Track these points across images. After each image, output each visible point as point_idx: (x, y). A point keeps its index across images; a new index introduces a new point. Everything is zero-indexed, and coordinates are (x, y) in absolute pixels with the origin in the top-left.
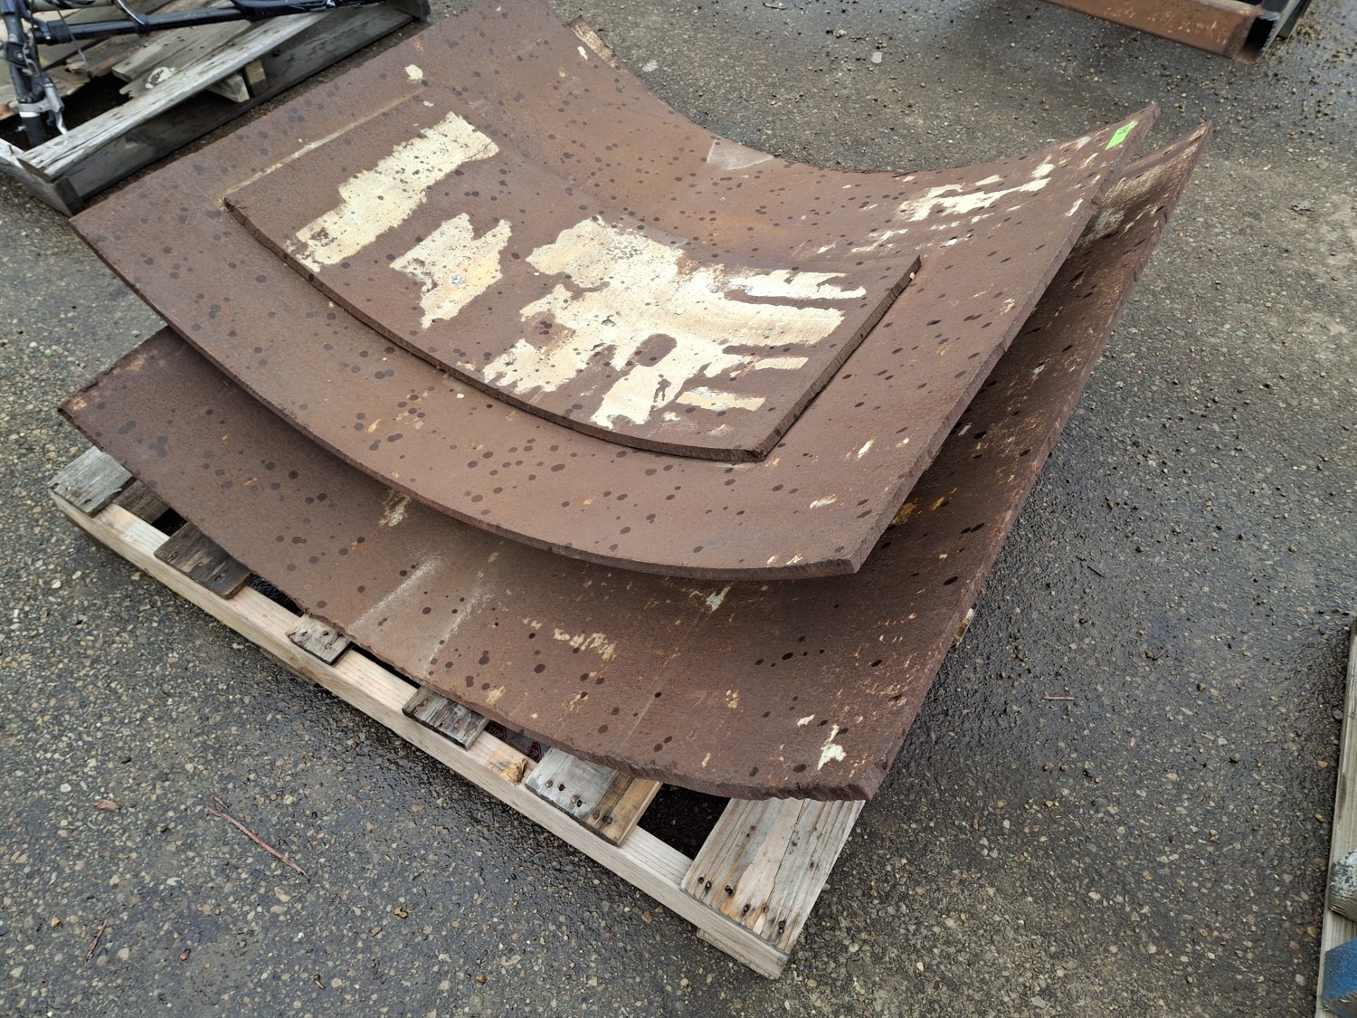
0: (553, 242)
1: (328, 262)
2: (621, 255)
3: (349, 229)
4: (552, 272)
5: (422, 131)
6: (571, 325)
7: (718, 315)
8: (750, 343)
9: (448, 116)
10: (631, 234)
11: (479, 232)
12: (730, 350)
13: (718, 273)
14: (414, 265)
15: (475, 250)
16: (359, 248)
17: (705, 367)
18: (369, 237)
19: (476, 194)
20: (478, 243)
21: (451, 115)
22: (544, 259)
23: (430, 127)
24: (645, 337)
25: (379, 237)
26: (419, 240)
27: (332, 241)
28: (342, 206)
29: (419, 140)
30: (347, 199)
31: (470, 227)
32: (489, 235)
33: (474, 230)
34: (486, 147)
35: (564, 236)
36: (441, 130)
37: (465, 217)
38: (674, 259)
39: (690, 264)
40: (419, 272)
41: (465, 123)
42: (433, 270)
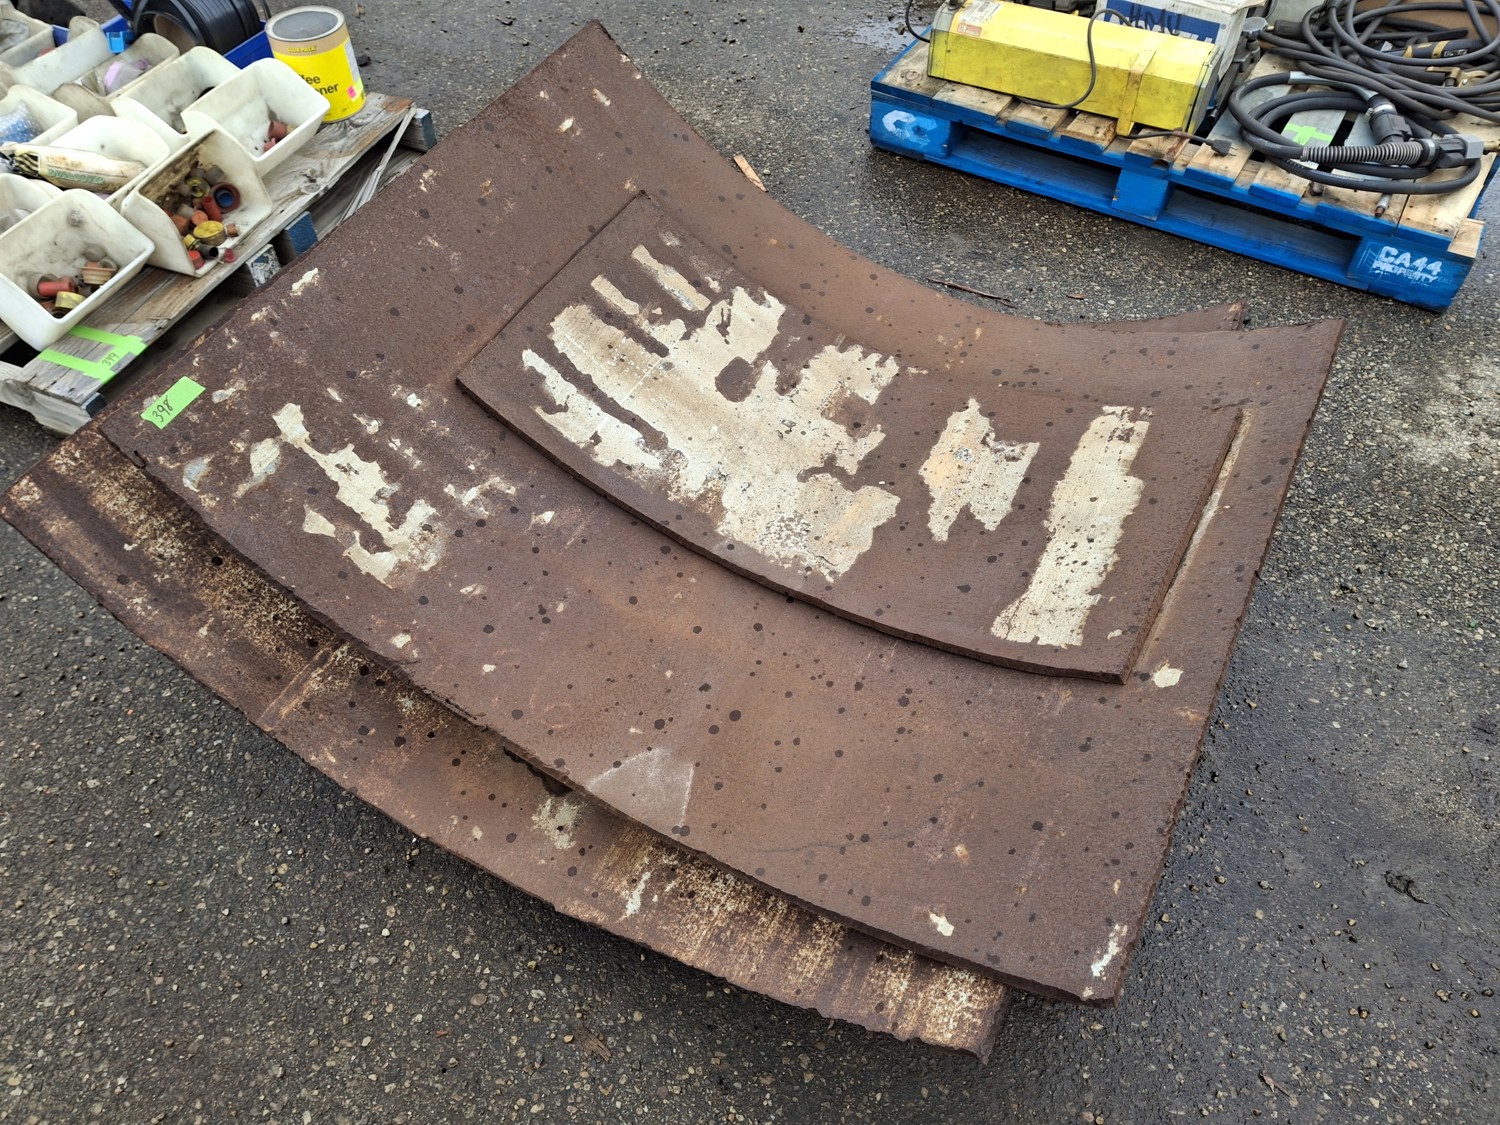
0: (877, 530)
1: (1101, 419)
2: (793, 524)
3: (1103, 454)
4: (865, 490)
5: (1099, 596)
6: (828, 424)
7: (675, 413)
8: (642, 351)
9: (1080, 637)
10: (785, 560)
11: (966, 515)
12: (662, 351)
13: (675, 485)
14: (1015, 454)
15: (961, 494)
16: (1081, 444)
17: (686, 336)
18: (1077, 458)
19: (991, 560)
20: (960, 503)
21: (1076, 640)
22: (880, 504)
23: (1092, 608)
24: (748, 399)
25: (1068, 463)
26: (1026, 480)
27: (1111, 438)
28: (1126, 469)
29: (1096, 585)
30: (1126, 478)
31: (978, 517)
32: (953, 517)
33: (971, 517)
34: (1010, 627)
35: (866, 542)
36: (1078, 613)
37: (990, 526)
38: (729, 516)
39: (707, 508)
40: (1008, 450)
41: (1054, 643)
42: (993, 457)
